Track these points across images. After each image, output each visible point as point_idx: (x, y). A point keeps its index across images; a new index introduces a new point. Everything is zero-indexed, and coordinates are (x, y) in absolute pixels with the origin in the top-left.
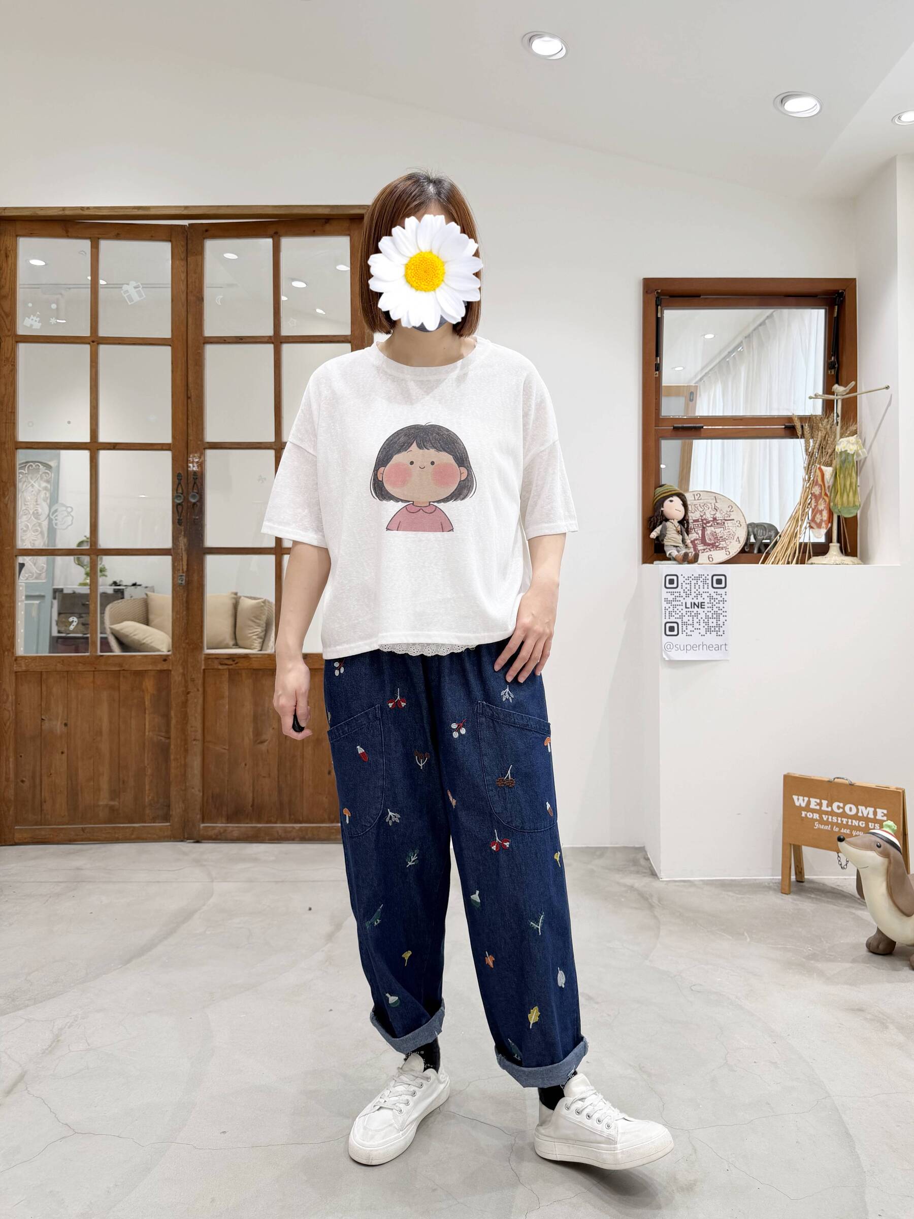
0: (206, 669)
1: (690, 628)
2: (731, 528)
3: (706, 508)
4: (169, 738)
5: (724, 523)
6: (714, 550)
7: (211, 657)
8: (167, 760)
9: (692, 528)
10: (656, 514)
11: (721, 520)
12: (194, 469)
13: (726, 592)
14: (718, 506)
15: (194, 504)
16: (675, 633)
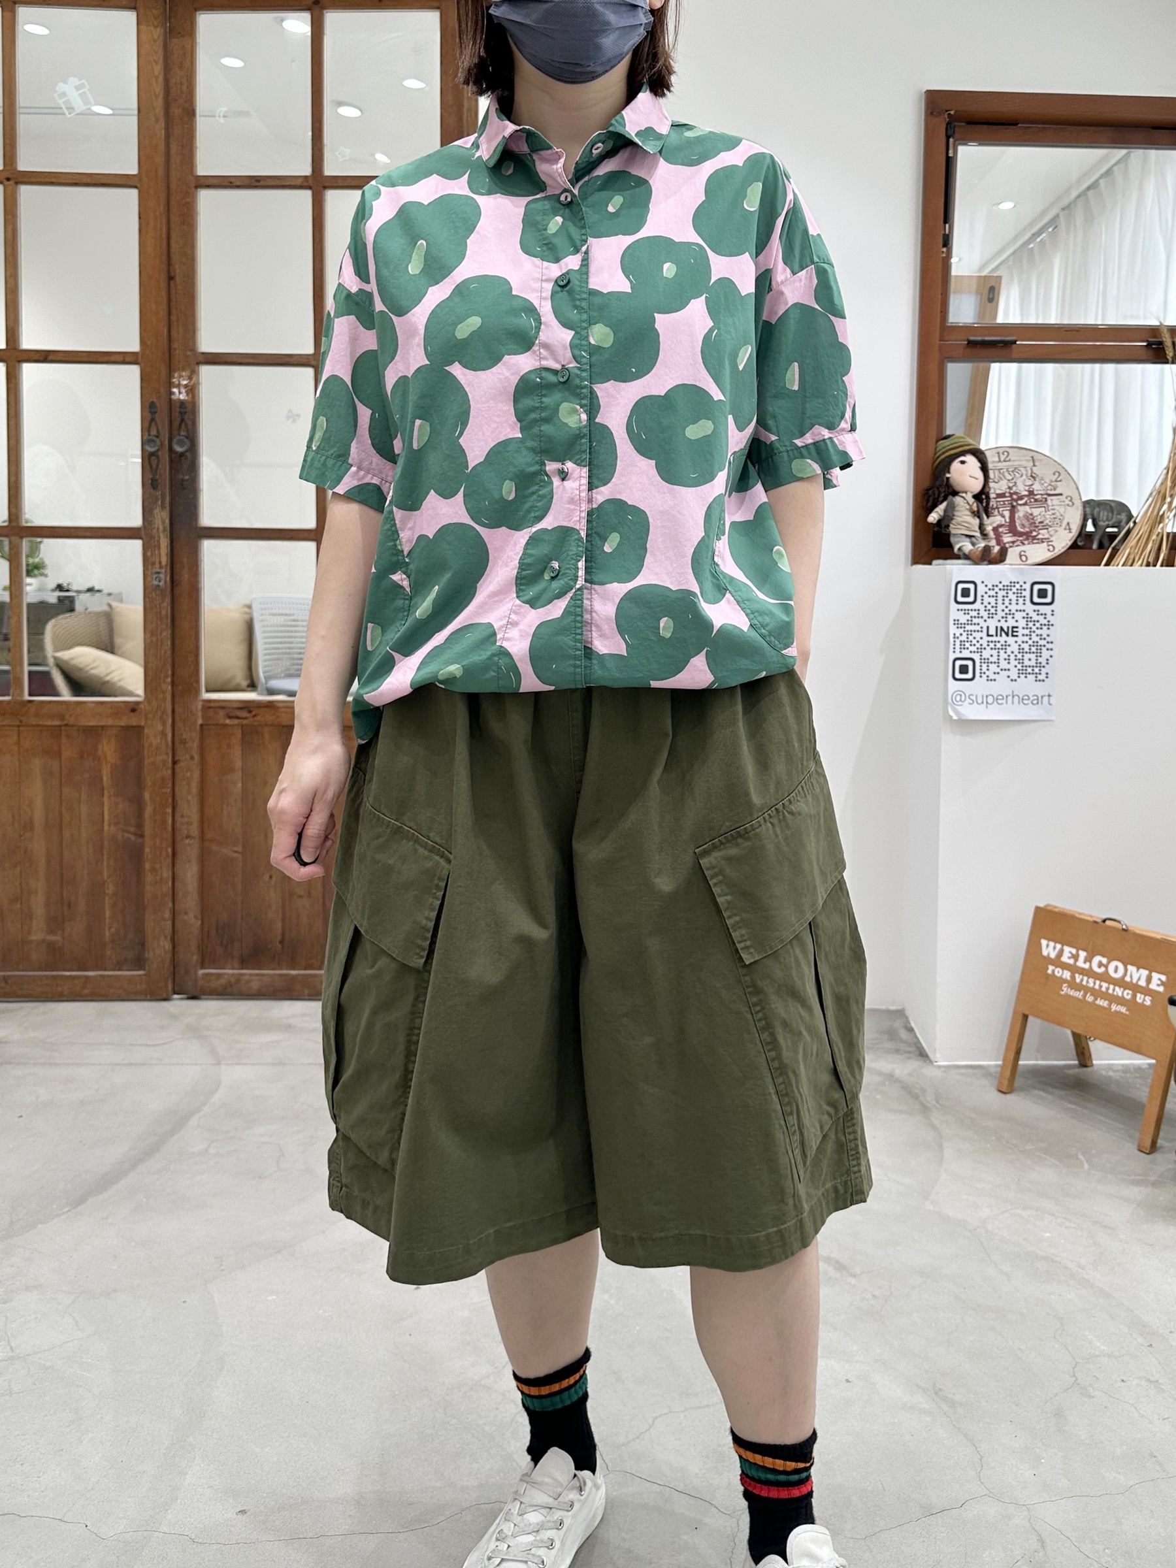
0: (205, 725)
1: (993, 667)
2: (1057, 508)
3: (1017, 475)
4: (142, 836)
5: (1046, 498)
6: (1029, 544)
7: (212, 705)
8: (139, 871)
9: (995, 506)
10: (937, 483)
11: (1042, 495)
12: (182, 397)
13: (1053, 611)
14: (1037, 473)
15: (182, 455)
16: (970, 676)
